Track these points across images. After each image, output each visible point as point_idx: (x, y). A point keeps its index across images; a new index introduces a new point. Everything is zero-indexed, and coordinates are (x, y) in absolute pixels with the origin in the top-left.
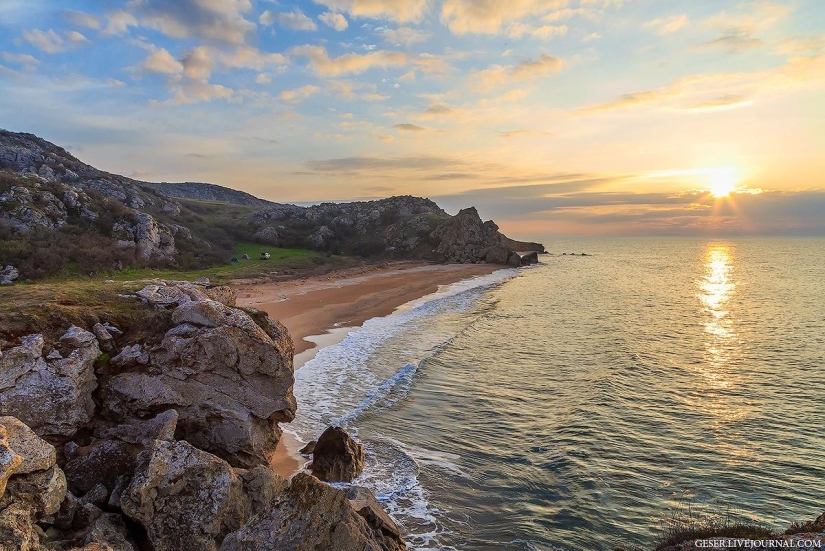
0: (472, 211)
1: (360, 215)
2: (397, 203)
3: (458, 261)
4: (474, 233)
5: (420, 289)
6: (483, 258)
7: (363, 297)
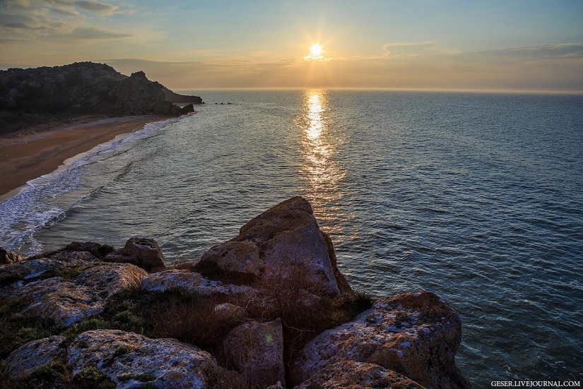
0: (141, 74)
1: (46, 79)
2: (79, 68)
3: (132, 114)
4: (143, 91)
5: (95, 139)
6: (152, 111)
7: (46, 150)
